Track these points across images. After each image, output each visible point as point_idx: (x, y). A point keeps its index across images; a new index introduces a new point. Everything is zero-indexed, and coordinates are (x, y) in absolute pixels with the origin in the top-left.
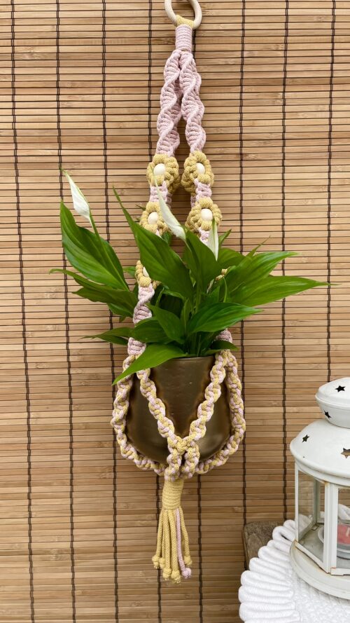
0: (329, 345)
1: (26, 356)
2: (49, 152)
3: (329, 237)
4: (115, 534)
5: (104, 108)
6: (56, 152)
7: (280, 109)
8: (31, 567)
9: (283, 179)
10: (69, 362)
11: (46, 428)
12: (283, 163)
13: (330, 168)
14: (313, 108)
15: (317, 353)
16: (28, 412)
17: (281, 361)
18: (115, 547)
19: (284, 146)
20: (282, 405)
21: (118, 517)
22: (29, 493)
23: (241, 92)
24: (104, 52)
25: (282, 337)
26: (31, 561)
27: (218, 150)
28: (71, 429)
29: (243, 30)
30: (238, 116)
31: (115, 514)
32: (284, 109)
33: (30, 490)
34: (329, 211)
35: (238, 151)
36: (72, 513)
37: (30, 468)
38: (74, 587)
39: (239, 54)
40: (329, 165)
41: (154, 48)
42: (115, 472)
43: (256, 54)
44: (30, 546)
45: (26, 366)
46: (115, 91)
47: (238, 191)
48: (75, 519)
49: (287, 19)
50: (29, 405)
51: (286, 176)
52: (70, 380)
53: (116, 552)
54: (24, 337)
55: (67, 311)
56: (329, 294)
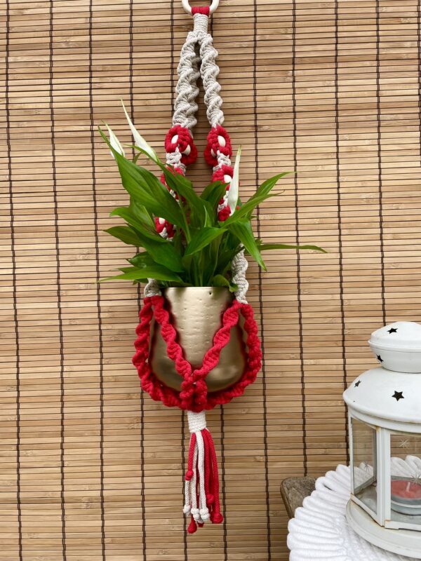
0: (342, 300)
1: (60, 313)
2: (82, 128)
3: (339, 199)
4: (143, 482)
5: (131, 88)
6: (88, 128)
7: (290, 85)
8: (63, 515)
9: (295, 148)
10: (100, 318)
11: (78, 381)
12: (294, 133)
13: (338, 137)
14: (321, 84)
15: (331, 308)
16: (62, 366)
17: (297, 315)
18: (143, 495)
19: (295, 118)
20: (299, 358)
21: (146, 467)
22: (62, 443)
23: (255, 71)
24: (131, 40)
25: (297, 293)
26: (63, 509)
27: (235, 123)
28: (102, 382)
29: (255, 17)
30: (252, 93)
31: (143, 464)
32: (293, 85)
33: (63, 440)
34: (338, 176)
35: (252, 123)
36: (102, 462)
37: (63, 419)
38: (103, 534)
39: (252, 38)
40: (337, 134)
41: (176, 35)
42: (142, 423)
43: (268, 37)
44: (62, 494)
45: (61, 322)
46: (141, 73)
47: (253, 159)
48: (105, 468)
49: (294, 7)
50: (62, 359)
51: (298, 145)
52: (101, 335)
53: (143, 500)
54: (59, 296)
55: (98, 271)
56: (340, 252)
